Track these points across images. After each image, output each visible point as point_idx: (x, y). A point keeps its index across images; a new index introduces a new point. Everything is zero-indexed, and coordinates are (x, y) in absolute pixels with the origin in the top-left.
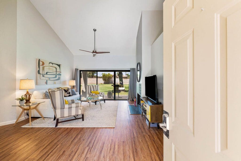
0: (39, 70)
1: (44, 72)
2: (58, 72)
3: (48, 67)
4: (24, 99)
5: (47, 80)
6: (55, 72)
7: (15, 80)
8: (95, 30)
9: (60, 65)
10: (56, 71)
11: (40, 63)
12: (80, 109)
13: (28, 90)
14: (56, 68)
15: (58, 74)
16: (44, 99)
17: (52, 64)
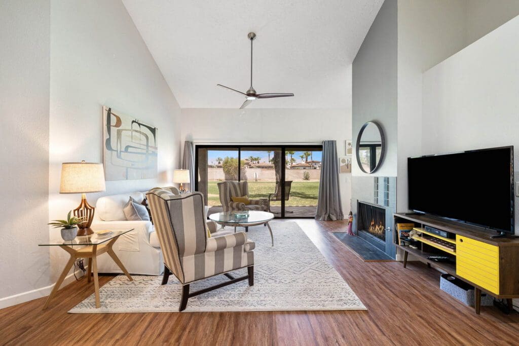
0: (108, 137)
1: (121, 145)
2: (151, 147)
3: (131, 132)
4: (75, 224)
5: (127, 168)
6: (145, 147)
7: (45, 164)
8: (252, 37)
9: (155, 128)
10: (147, 145)
11: (111, 120)
12: (245, 251)
13: (85, 196)
14: (147, 138)
15: (151, 152)
16: (127, 220)
17: (139, 124)
